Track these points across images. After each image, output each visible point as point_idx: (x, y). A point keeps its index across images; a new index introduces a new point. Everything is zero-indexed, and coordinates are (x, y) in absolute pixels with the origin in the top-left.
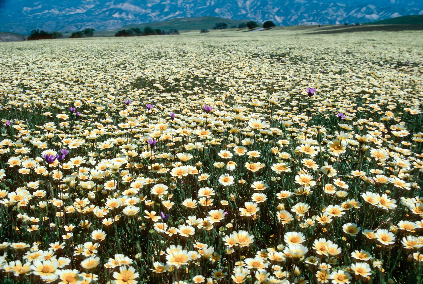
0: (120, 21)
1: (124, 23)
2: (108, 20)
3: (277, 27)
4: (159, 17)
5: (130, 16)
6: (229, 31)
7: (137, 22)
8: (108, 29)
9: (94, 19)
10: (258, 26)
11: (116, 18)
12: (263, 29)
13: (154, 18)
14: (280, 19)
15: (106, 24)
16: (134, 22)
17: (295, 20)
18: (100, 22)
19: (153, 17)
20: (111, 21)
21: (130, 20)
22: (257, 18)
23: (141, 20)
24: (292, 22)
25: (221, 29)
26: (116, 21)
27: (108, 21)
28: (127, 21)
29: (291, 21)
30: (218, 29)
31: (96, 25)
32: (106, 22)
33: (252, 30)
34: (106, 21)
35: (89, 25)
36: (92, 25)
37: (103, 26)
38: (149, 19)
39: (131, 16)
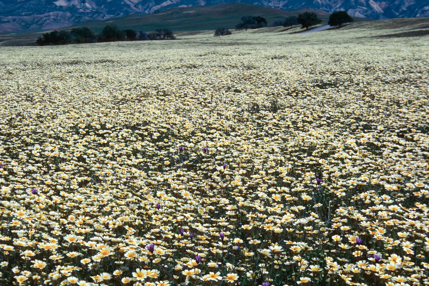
0: (68, 14)
1: (77, 18)
2: (45, 12)
3: (355, 24)
4: (145, 7)
5: (87, 5)
6: (266, 31)
7: (101, 15)
8: (44, 28)
9: (18, 9)
10: (319, 22)
11: (61, 7)
12: (328, 26)
13: (134, 8)
14: (380, 5)
15: (41, 18)
16: (95, 15)
17: (409, 8)
18: (30, 15)
19: (132, 6)
20: (51, 13)
21: (88, 11)
22: (333, 5)
23: (109, 13)
24: (404, 12)
25: (253, 28)
26: (61, 13)
27: (46, 14)
28: (82, 13)
29: (400, 10)
30: (246, 28)
31: (23, 21)
32: (42, 16)
33: (308, 30)
34: (41, 14)
35: (8, 22)
36: (14, 20)
37: (36, 23)
38: (125, 8)
39: (90, 4)
